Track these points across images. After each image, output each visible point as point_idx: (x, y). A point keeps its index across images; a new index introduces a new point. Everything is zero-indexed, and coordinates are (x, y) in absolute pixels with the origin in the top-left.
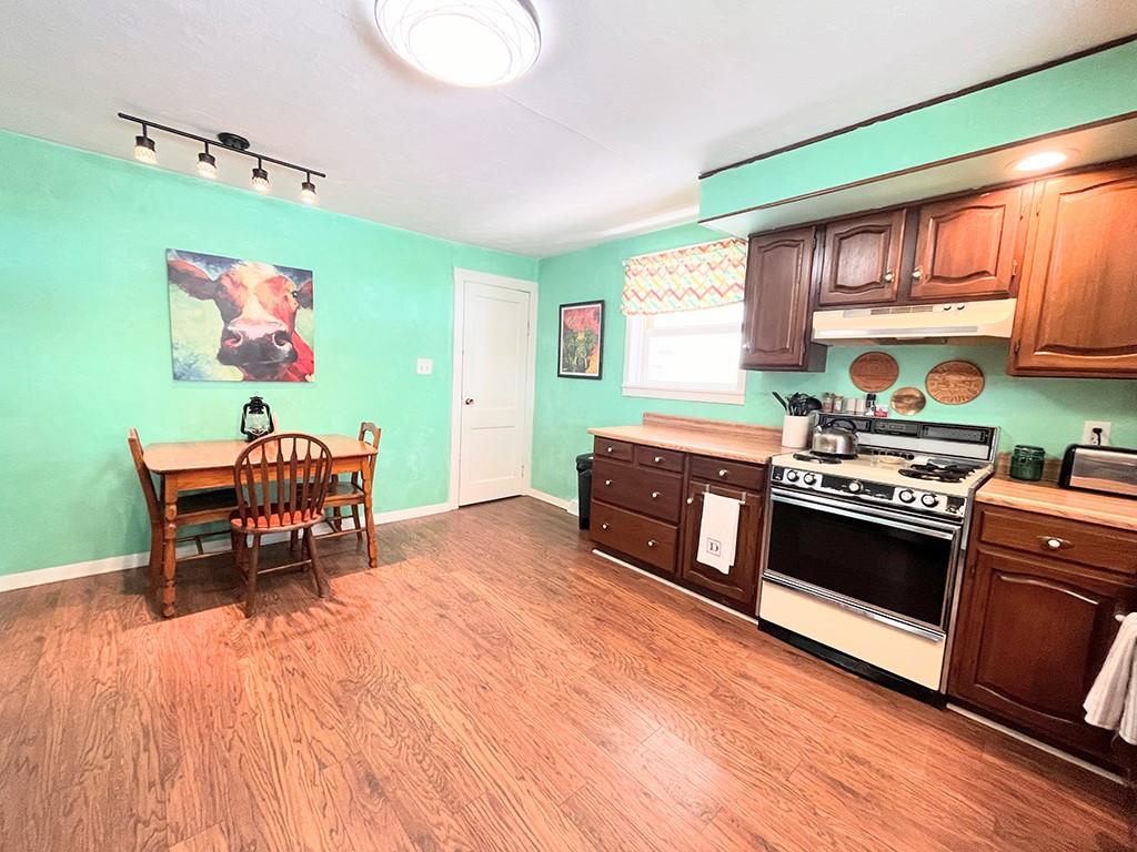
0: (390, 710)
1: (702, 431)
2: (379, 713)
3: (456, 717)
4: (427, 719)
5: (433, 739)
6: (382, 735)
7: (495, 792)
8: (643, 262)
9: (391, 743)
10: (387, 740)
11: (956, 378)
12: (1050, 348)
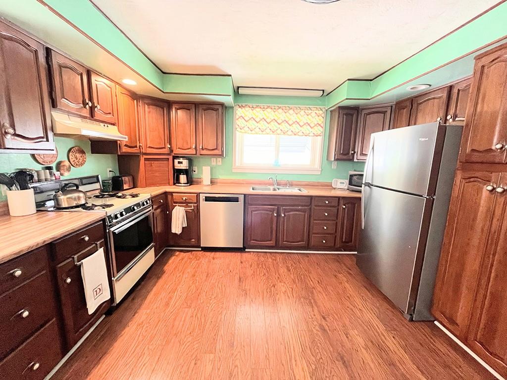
11: (78, 155)
12: (126, 145)
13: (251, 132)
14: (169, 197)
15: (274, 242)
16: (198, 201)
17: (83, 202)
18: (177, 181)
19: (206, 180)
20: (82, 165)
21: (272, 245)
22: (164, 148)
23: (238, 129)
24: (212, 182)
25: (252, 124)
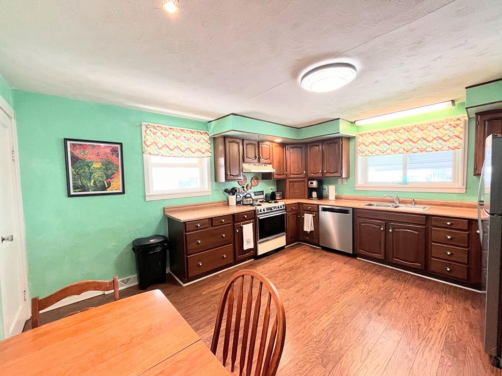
0: (331, 339)
1: (198, 209)
2: (335, 342)
3: (324, 318)
4: (329, 326)
5: (337, 322)
6: (345, 337)
7: (346, 306)
8: (158, 128)
9: (346, 334)
10: (346, 335)
11: (255, 181)
12: (276, 174)
13: (371, 155)
14: (301, 206)
15: (383, 255)
16: (318, 211)
17: (251, 202)
18: (310, 197)
19: (332, 196)
20: (257, 185)
21: (380, 258)
22: (302, 174)
23: (360, 154)
24: (337, 198)
25: (372, 148)
